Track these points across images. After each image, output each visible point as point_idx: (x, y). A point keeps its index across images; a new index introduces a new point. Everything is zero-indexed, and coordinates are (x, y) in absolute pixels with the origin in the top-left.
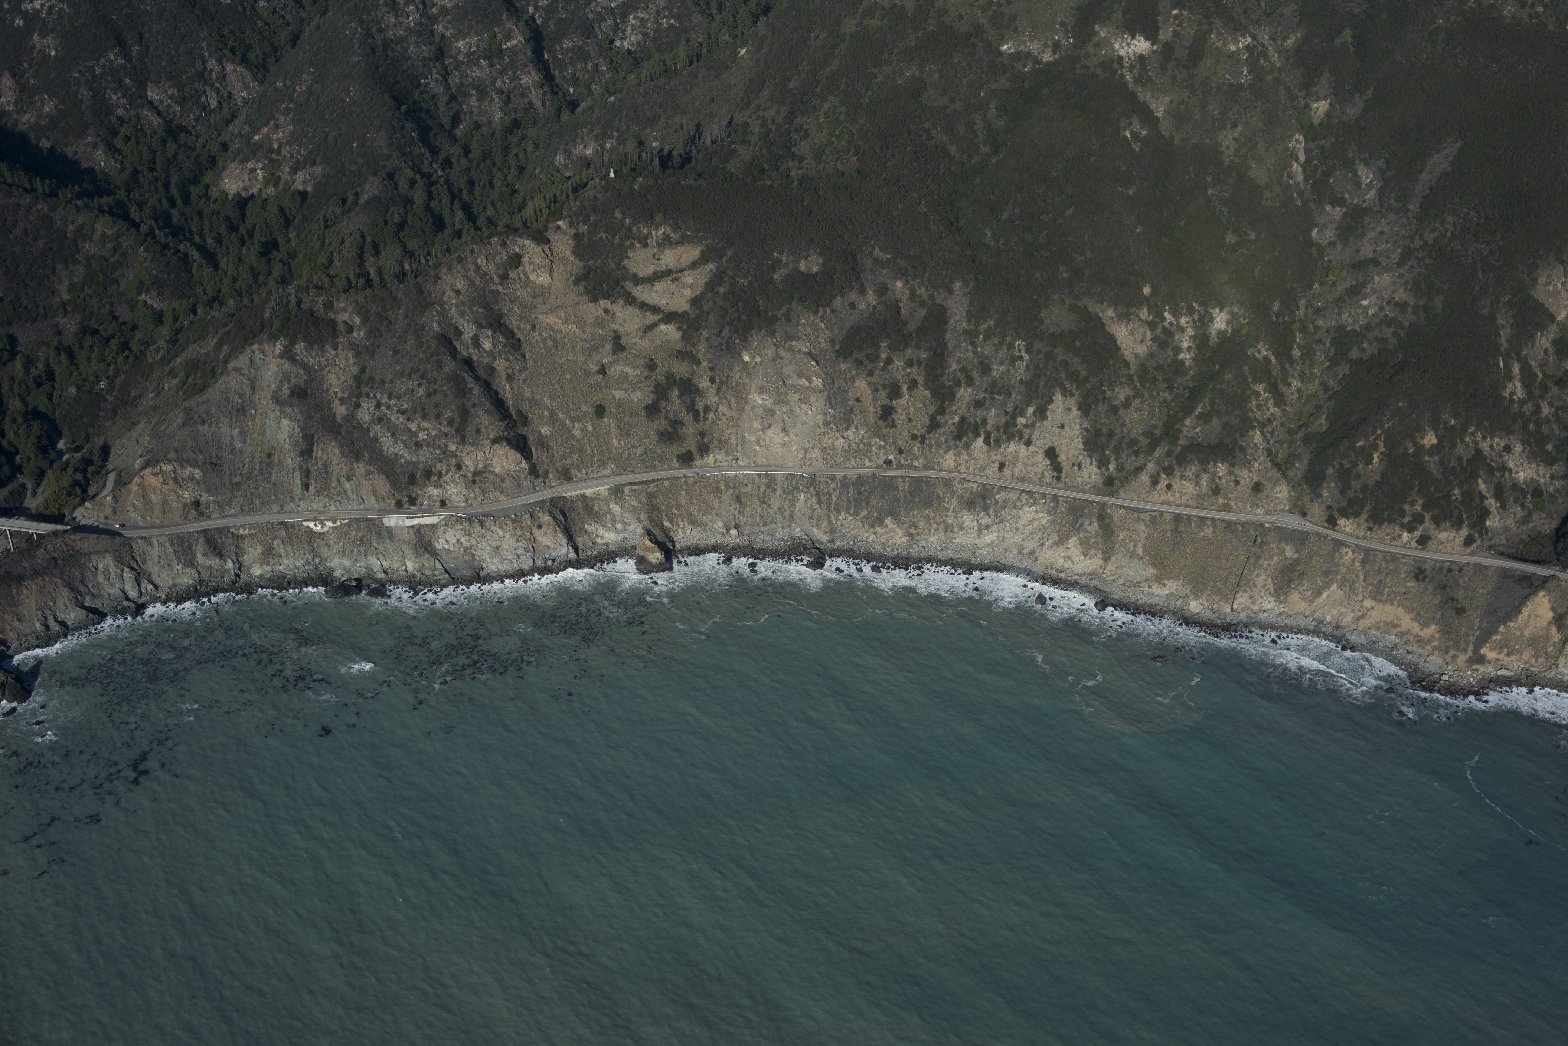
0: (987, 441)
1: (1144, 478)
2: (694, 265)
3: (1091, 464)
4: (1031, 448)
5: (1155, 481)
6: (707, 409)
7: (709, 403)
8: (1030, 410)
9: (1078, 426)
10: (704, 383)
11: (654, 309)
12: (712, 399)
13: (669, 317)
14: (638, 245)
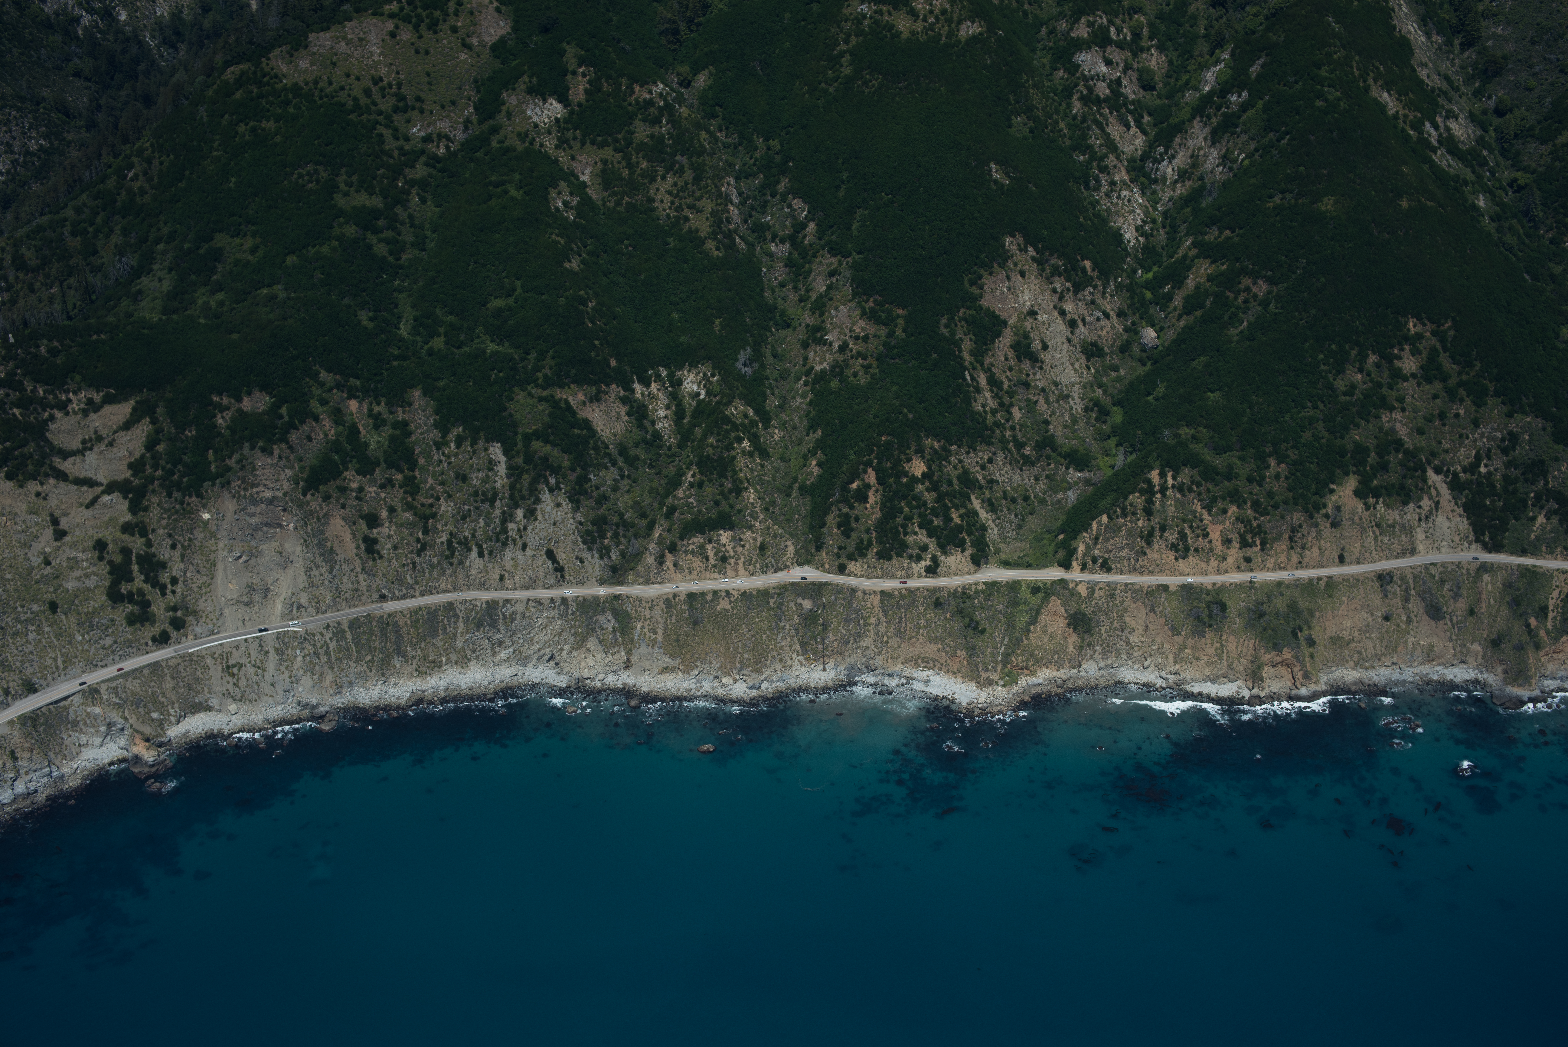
0: (481, 555)
1: (650, 560)
2: (127, 426)
3: (593, 557)
4: (529, 552)
5: (661, 560)
6: (174, 581)
7: (174, 573)
8: (520, 513)
9: (572, 521)
10: (164, 553)
11: (90, 483)
12: (176, 568)
13: (111, 488)
14: (58, 414)
